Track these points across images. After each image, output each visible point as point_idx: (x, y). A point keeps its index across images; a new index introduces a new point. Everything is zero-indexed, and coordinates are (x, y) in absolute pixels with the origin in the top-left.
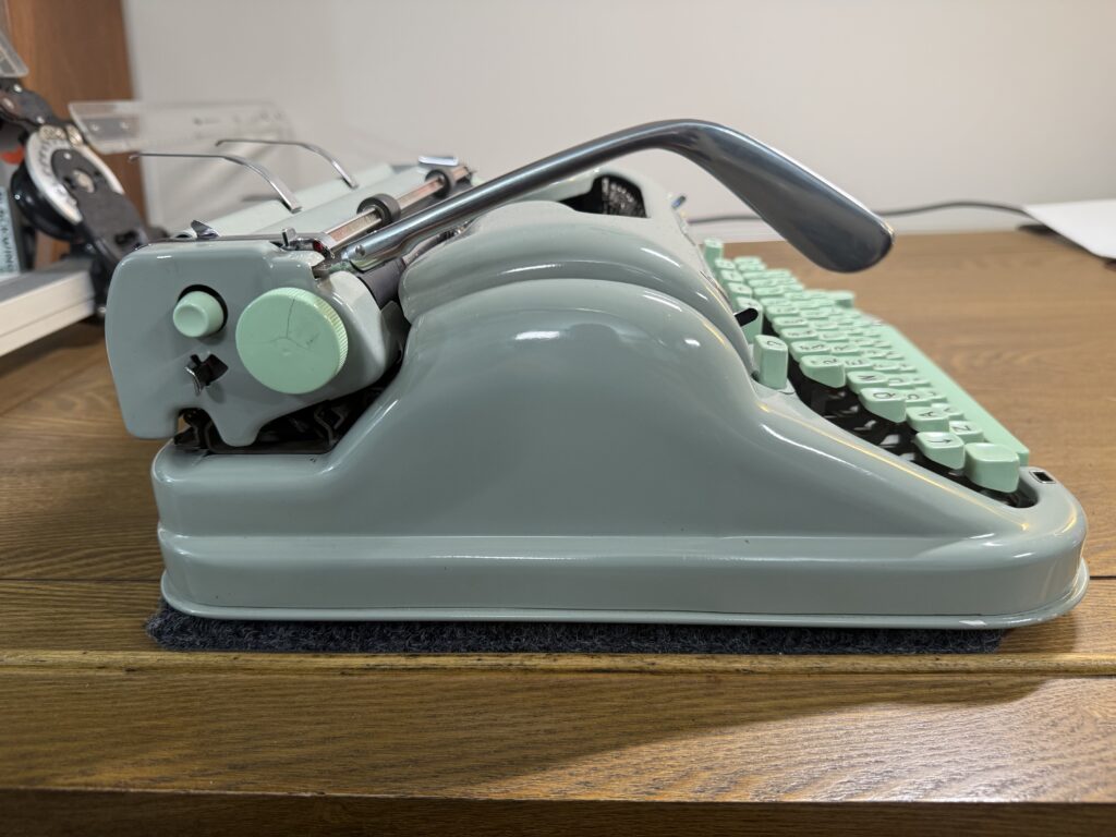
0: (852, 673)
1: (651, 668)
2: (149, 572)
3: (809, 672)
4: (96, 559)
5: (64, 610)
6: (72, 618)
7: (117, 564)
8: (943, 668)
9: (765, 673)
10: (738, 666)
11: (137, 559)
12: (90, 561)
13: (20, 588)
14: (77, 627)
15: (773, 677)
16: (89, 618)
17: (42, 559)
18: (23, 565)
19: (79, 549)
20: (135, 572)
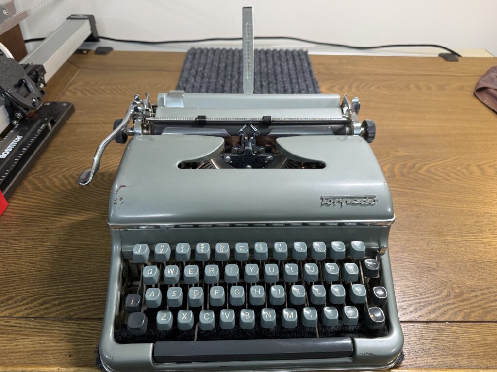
2: (72, 313)
4: (49, 305)
5: (44, 338)
6: (48, 343)
7: (58, 308)
11: (66, 305)
12: (47, 305)
13: (23, 324)
14: (51, 348)
16: (55, 343)
17: (27, 304)
18: (19, 308)
19: (41, 298)
20: (66, 313)
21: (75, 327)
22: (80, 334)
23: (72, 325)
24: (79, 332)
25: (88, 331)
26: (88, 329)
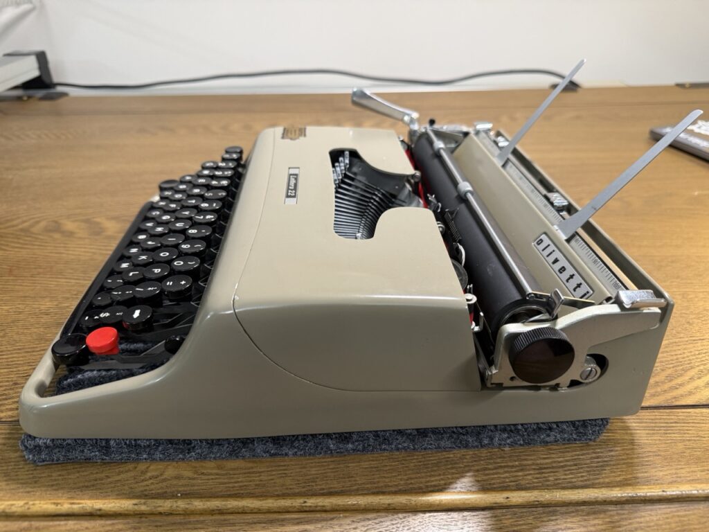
0: (242, 513)
1: (98, 513)
3: (212, 512)
8: (307, 509)
9: (180, 514)
10: (160, 509)
15: (187, 517)
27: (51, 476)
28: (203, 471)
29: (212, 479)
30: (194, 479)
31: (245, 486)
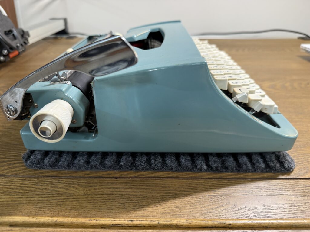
1: (229, 226)
9: (274, 228)
21: (18, 182)
22: (23, 188)
23: (16, 181)
24: (21, 187)
25: (31, 186)
26: (31, 185)
27: (186, 206)
28: (267, 205)
29: (275, 209)
30: (265, 209)
31: (295, 213)
